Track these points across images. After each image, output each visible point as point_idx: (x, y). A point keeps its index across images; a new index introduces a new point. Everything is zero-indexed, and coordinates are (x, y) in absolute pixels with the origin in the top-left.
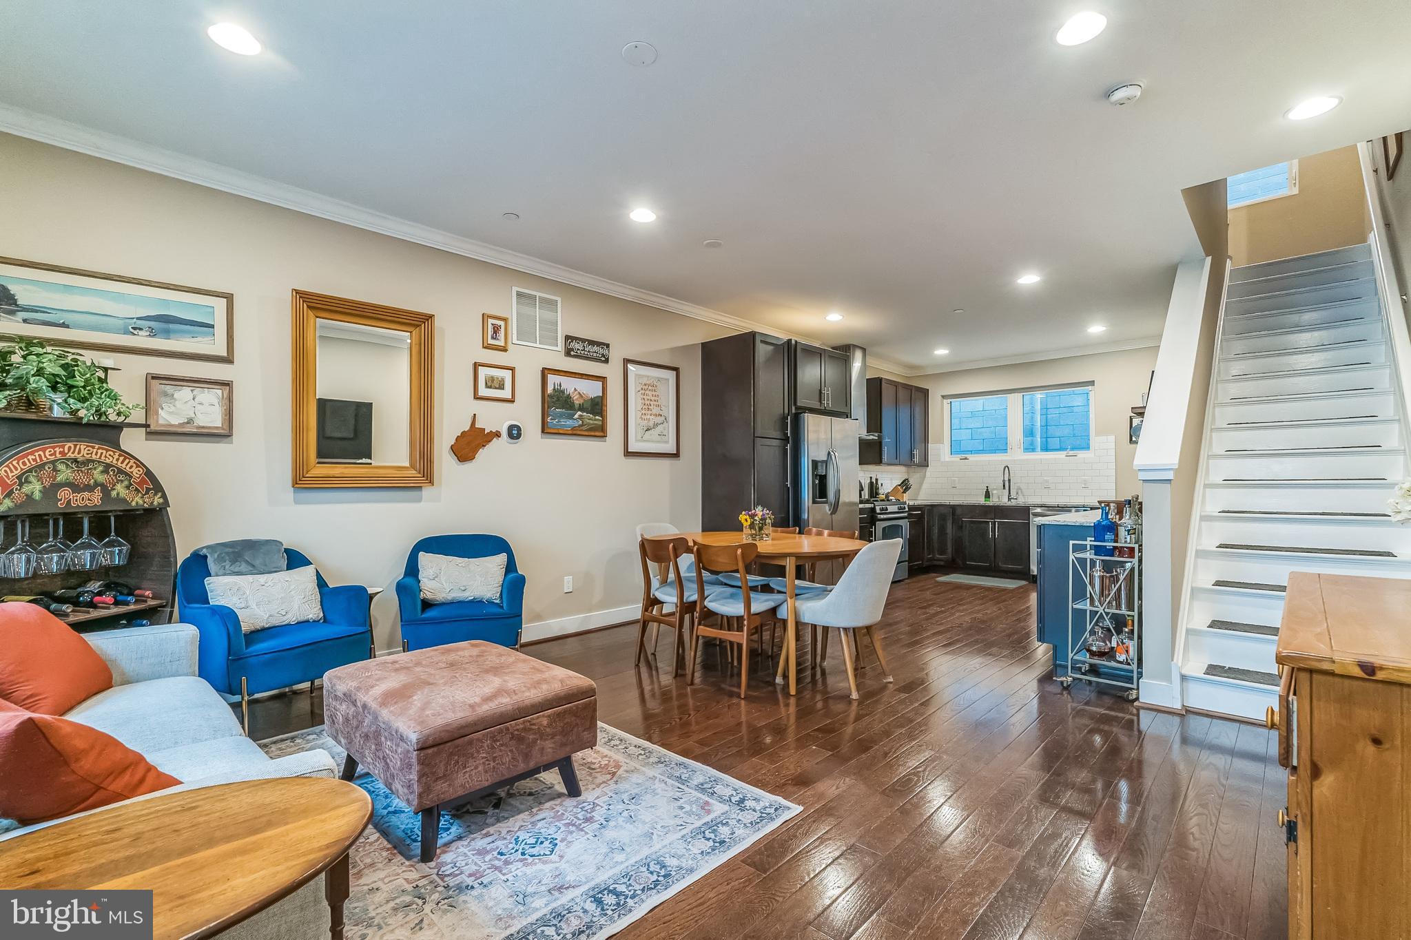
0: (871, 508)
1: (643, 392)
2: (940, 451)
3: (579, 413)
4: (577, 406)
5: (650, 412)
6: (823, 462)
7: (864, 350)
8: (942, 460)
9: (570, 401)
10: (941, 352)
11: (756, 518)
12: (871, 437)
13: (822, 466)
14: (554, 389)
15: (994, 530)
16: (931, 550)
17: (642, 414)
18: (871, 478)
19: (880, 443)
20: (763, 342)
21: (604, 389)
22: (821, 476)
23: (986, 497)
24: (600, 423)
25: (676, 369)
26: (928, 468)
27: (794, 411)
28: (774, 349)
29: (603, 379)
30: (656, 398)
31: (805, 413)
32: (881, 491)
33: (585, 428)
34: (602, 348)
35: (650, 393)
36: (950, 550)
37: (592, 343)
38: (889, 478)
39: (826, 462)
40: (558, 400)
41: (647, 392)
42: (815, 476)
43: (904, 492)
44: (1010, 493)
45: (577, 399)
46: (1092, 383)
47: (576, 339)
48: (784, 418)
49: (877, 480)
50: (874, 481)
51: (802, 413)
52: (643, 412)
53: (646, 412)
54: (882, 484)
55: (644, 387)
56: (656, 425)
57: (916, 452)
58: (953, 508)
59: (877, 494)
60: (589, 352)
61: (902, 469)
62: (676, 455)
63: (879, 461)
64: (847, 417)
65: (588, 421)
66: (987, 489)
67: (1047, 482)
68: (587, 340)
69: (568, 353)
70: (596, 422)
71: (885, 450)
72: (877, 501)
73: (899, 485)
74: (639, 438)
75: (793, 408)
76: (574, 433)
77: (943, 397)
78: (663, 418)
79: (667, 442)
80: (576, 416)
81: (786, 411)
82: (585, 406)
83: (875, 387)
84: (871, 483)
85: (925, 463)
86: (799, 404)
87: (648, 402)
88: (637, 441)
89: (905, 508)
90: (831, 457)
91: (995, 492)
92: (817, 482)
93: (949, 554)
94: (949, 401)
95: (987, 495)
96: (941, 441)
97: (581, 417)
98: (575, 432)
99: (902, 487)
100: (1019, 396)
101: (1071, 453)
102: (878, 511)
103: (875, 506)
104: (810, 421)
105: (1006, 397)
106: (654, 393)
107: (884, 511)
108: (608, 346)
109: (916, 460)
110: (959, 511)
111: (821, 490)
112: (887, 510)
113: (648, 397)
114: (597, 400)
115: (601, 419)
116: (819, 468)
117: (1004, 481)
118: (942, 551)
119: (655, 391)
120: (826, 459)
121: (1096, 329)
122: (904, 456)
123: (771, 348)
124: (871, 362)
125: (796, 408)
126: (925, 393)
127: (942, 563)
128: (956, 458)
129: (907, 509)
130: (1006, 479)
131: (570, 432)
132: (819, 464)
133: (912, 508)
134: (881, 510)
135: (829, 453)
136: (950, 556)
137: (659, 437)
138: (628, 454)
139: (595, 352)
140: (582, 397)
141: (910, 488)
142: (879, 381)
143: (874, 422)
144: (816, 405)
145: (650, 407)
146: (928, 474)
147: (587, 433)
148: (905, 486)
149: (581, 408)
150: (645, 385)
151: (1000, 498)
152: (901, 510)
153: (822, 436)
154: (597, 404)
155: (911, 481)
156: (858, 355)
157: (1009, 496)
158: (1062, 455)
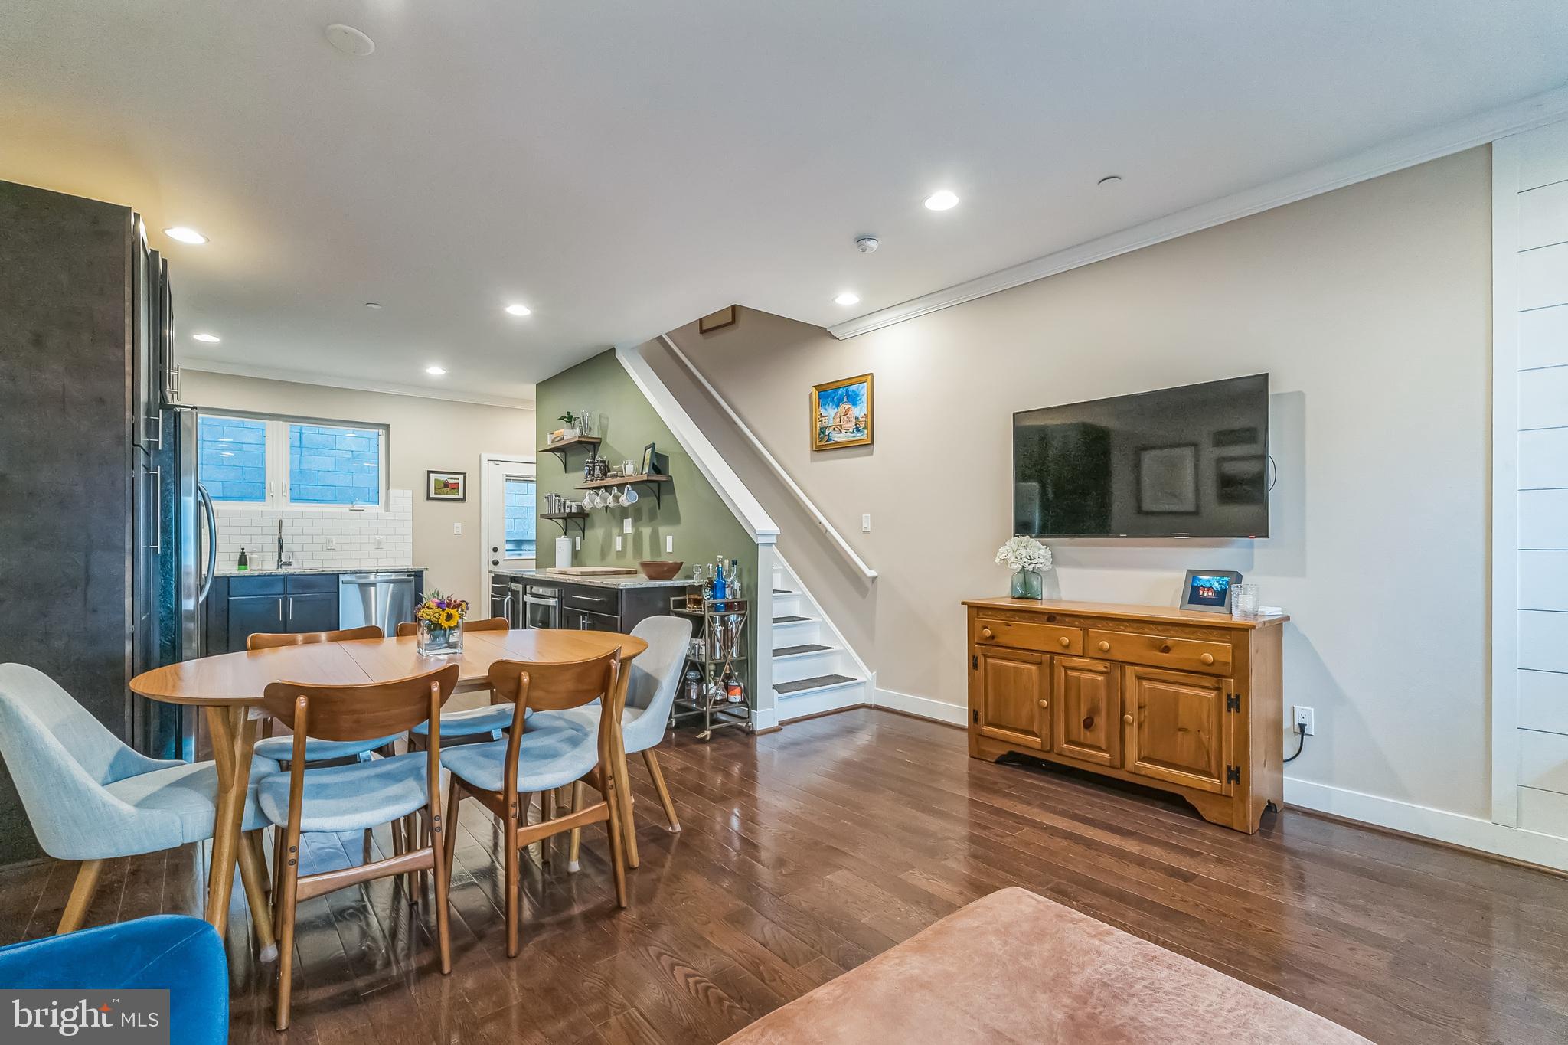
23: (242, 564)
44: (281, 557)
46: (385, 427)
66: (243, 553)
67: (330, 541)
91: (254, 556)
95: (243, 561)
101: (353, 506)
121: (435, 370)
151: (265, 565)
157: (279, 562)
158: (345, 508)
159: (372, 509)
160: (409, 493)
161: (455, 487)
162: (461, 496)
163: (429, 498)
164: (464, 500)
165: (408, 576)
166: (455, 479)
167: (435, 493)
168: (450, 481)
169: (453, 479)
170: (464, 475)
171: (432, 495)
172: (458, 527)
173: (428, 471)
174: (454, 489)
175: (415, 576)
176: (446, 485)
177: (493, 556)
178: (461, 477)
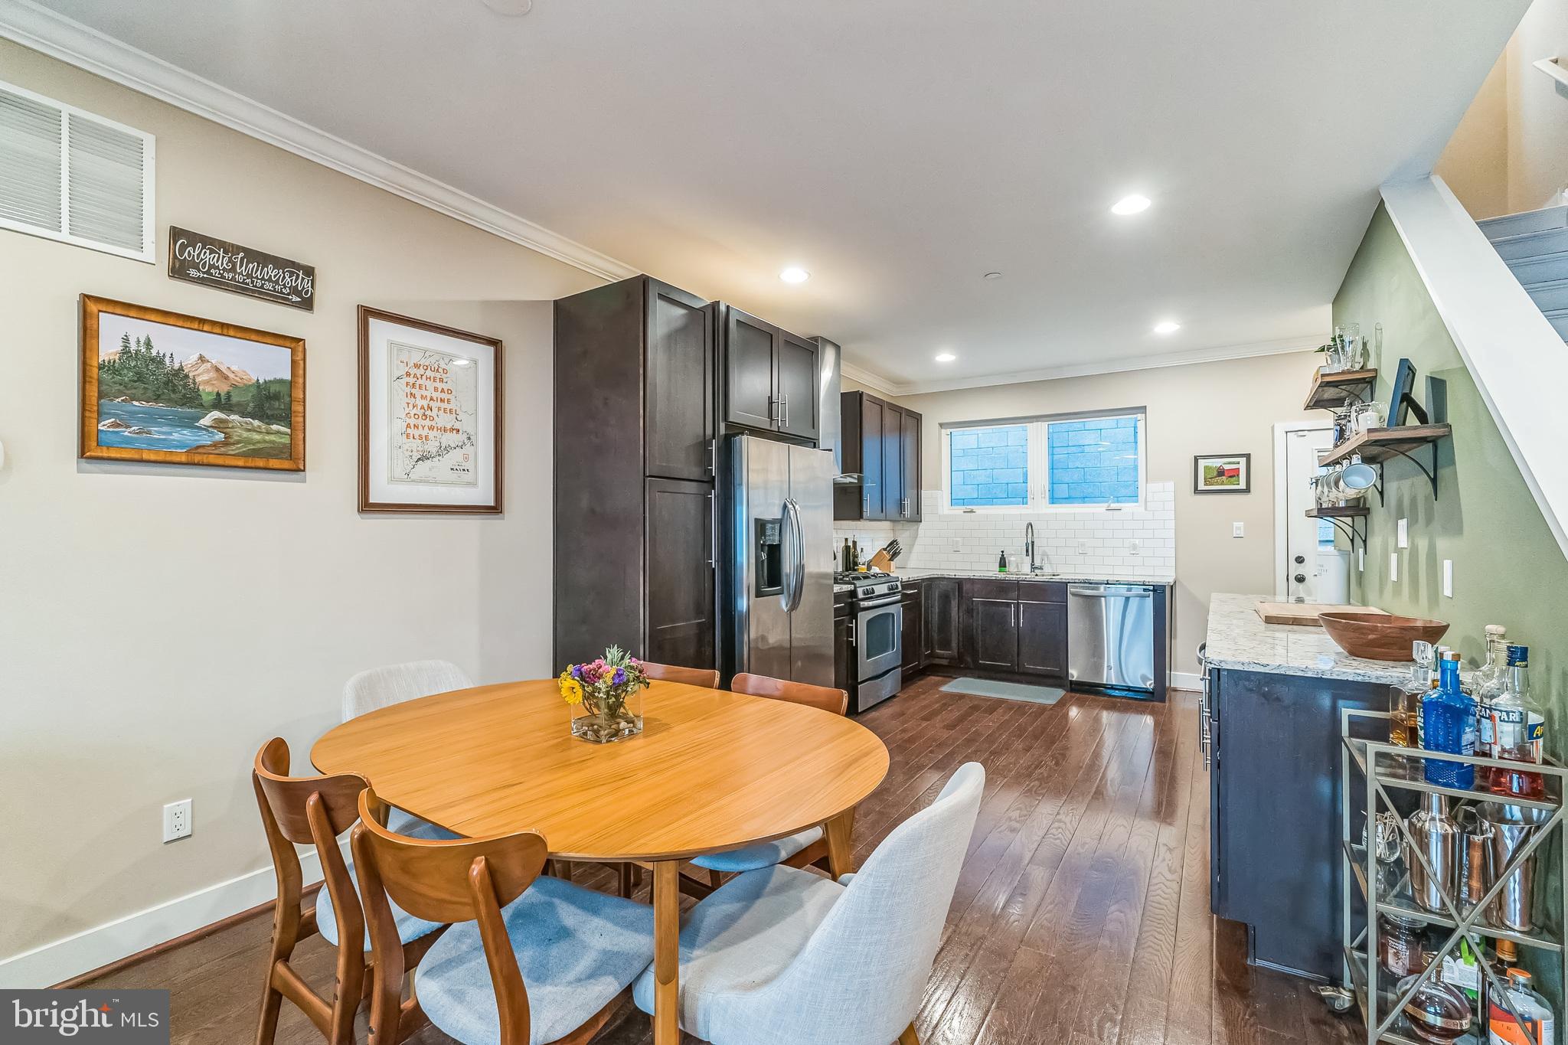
0: (851, 591)
1: (411, 380)
2: (937, 500)
3: (216, 414)
4: (207, 399)
5: (428, 423)
6: (774, 521)
7: (837, 347)
8: (940, 512)
9: (185, 386)
10: (945, 358)
11: (600, 684)
12: (849, 480)
13: (773, 529)
14: (126, 351)
15: (1017, 617)
16: (929, 644)
17: (408, 426)
18: (846, 540)
19: (860, 489)
20: (661, 297)
21: (298, 365)
22: (771, 546)
23: (1000, 566)
24: (286, 440)
25: (495, 343)
26: (922, 524)
27: (722, 431)
28: (686, 314)
29: (294, 343)
30: (445, 396)
31: (742, 434)
32: (861, 560)
33: (232, 450)
34: (292, 274)
35: (430, 385)
36: (954, 644)
37: (252, 255)
38: (870, 538)
39: (780, 522)
40: (140, 378)
41: (420, 382)
42: (759, 547)
43: (891, 559)
44: (1033, 561)
45: (207, 382)
46: (1143, 409)
47: (206, 241)
48: (705, 444)
49: (855, 543)
50: (850, 544)
51: (737, 434)
52: (412, 421)
53: (420, 422)
54: (862, 549)
55: (413, 371)
56: (445, 450)
57: (907, 502)
58: (959, 583)
59: (856, 564)
60: (249, 276)
61: (887, 525)
62: (496, 509)
63: (859, 516)
64: (815, 447)
65: (245, 434)
66: (1003, 555)
67: (1083, 545)
68: (244, 250)
69: (179, 270)
70: (272, 438)
71: (867, 497)
72: (858, 579)
73: (885, 549)
74: (399, 472)
75: (722, 426)
76: (196, 460)
77: (941, 425)
78: (463, 437)
79: (473, 484)
80: (206, 421)
81: (709, 431)
82: (235, 399)
83: (852, 405)
84: (847, 548)
85: (917, 518)
86: (731, 419)
87: (425, 403)
88: (393, 480)
89: (897, 587)
90: (788, 512)
91: (1012, 559)
92: (764, 556)
93: (953, 651)
94: (949, 431)
95: (1003, 563)
96: (937, 487)
97: (219, 425)
98: (197, 458)
99: (889, 552)
100: (1043, 426)
101: (1114, 506)
102: (861, 595)
103: (855, 587)
104: (751, 449)
105: (1026, 426)
106: (440, 386)
107: (870, 594)
108: (309, 272)
109: (907, 513)
110: (966, 587)
111: (771, 573)
112: (873, 592)
113: (424, 393)
114: (273, 389)
115: (288, 431)
116: (769, 532)
117: (1027, 544)
118: (945, 644)
119: (441, 380)
120: (779, 516)
121: (1166, 327)
122: (891, 508)
123: (682, 311)
124: (846, 369)
125: (727, 427)
126: (917, 418)
127: (945, 662)
128: (959, 510)
129: (900, 589)
130: (1030, 542)
131: (184, 459)
132: (769, 526)
133: (907, 585)
134: (864, 594)
135: (785, 506)
136: (956, 651)
137: (454, 476)
138: (366, 506)
139: (270, 280)
140: (226, 378)
141: (899, 553)
142: (859, 396)
143: (852, 459)
144: (763, 422)
145: (428, 413)
146: (921, 532)
147: (241, 463)
148: (893, 550)
149: (222, 403)
150: (417, 366)
151: (1020, 569)
152: (892, 591)
153: (774, 477)
154: (276, 397)
155: (902, 544)
156: (829, 356)
157: (1032, 565)
158: (1098, 509)
159: (1128, 507)
160: (1170, 485)
161: (1234, 474)
162: (1243, 485)
163: (1196, 490)
164: (1247, 490)
165: (1145, 590)
166: (1234, 463)
167: (1206, 485)
168: (1227, 467)
169: (1230, 463)
170: (1248, 457)
171: (1201, 486)
172: (1239, 527)
173: (1195, 457)
174: (1234, 476)
175: (1154, 590)
176: (1221, 473)
177: (1296, 570)
178: (1243, 461)
